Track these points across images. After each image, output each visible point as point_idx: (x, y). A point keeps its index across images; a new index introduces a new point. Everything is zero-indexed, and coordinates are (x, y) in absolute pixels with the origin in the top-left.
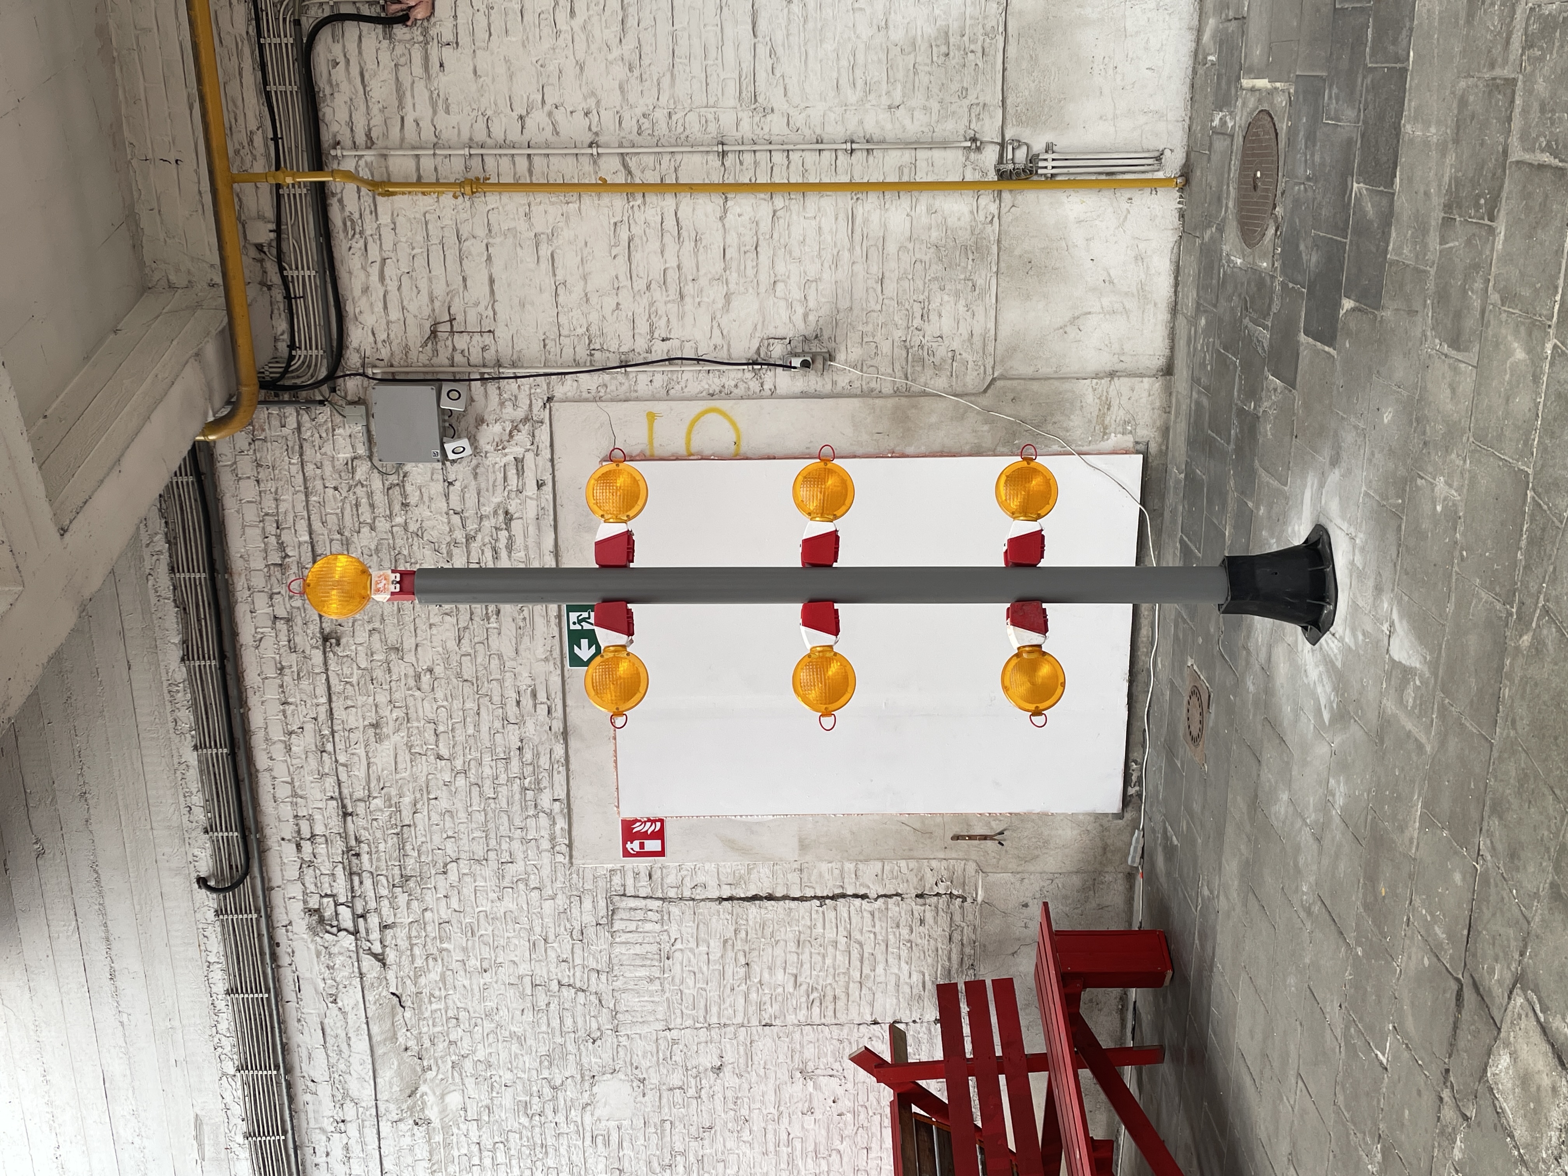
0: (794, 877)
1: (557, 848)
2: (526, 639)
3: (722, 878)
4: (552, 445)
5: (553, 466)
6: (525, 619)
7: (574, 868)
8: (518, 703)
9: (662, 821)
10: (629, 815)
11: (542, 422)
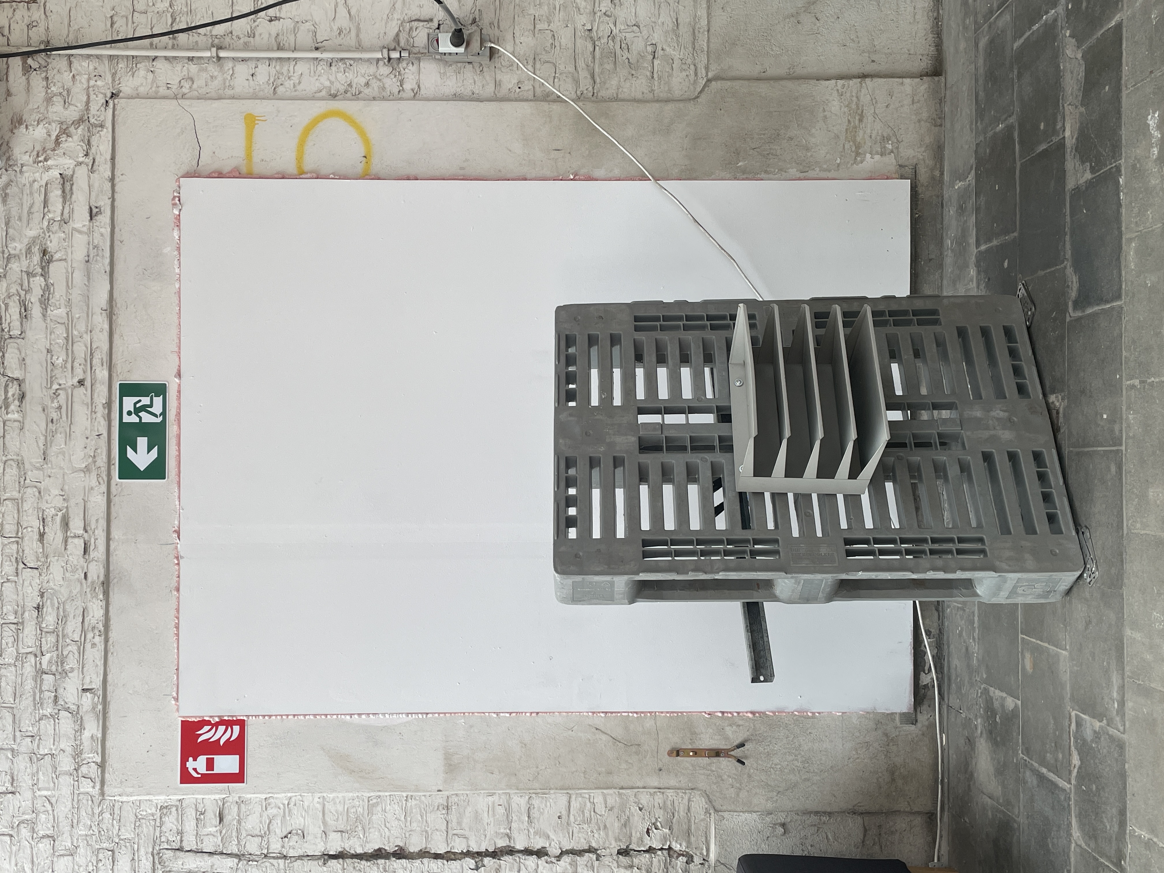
0: (436, 820)
1: (84, 769)
2: (60, 438)
3: (330, 821)
4: (113, 158)
5: (113, 186)
6: (60, 408)
7: (106, 804)
8: (42, 536)
9: (241, 723)
10: (194, 714)
11: (102, 126)
